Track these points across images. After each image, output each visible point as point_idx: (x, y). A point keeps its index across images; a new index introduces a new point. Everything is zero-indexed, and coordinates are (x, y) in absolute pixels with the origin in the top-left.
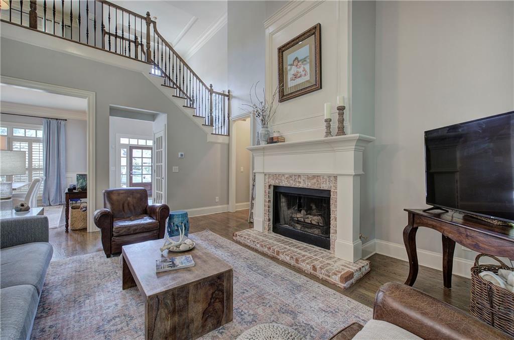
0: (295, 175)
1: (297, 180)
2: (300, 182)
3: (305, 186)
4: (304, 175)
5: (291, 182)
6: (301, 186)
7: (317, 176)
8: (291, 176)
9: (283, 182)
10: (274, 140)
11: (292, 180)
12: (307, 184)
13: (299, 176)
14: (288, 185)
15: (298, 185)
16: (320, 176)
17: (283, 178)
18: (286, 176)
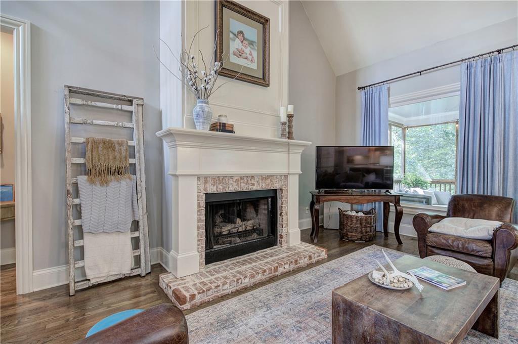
0: (247, 177)
1: (250, 182)
2: (253, 184)
3: (259, 188)
4: (258, 175)
5: (242, 185)
6: (254, 188)
7: (271, 176)
8: (242, 178)
9: (231, 186)
10: (227, 128)
11: (244, 182)
12: (261, 186)
13: (253, 177)
14: (239, 190)
15: (251, 188)
16: (273, 176)
17: (231, 181)
18: (235, 178)
